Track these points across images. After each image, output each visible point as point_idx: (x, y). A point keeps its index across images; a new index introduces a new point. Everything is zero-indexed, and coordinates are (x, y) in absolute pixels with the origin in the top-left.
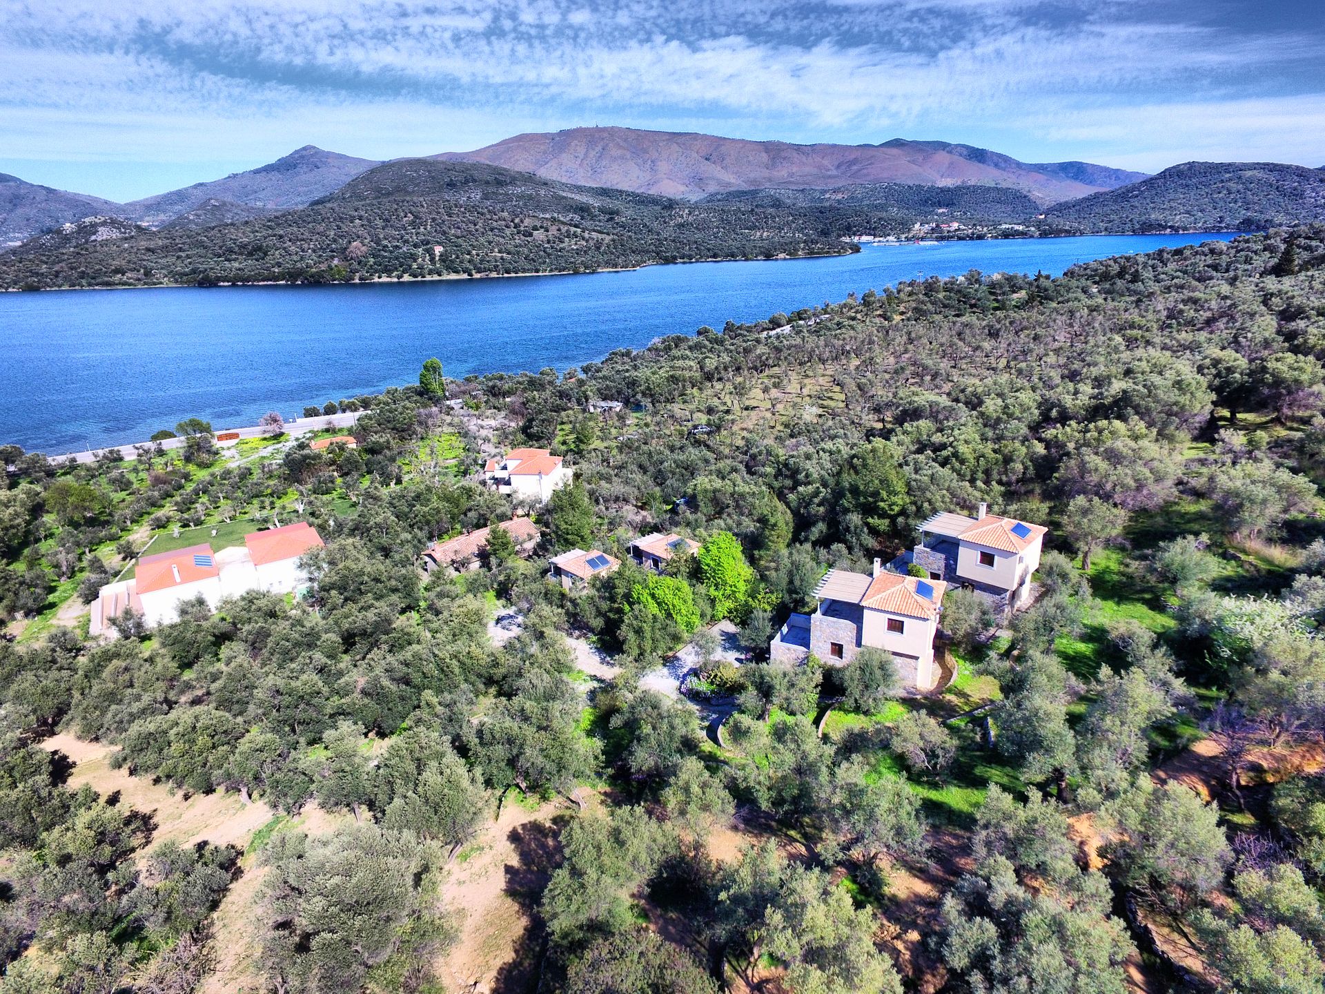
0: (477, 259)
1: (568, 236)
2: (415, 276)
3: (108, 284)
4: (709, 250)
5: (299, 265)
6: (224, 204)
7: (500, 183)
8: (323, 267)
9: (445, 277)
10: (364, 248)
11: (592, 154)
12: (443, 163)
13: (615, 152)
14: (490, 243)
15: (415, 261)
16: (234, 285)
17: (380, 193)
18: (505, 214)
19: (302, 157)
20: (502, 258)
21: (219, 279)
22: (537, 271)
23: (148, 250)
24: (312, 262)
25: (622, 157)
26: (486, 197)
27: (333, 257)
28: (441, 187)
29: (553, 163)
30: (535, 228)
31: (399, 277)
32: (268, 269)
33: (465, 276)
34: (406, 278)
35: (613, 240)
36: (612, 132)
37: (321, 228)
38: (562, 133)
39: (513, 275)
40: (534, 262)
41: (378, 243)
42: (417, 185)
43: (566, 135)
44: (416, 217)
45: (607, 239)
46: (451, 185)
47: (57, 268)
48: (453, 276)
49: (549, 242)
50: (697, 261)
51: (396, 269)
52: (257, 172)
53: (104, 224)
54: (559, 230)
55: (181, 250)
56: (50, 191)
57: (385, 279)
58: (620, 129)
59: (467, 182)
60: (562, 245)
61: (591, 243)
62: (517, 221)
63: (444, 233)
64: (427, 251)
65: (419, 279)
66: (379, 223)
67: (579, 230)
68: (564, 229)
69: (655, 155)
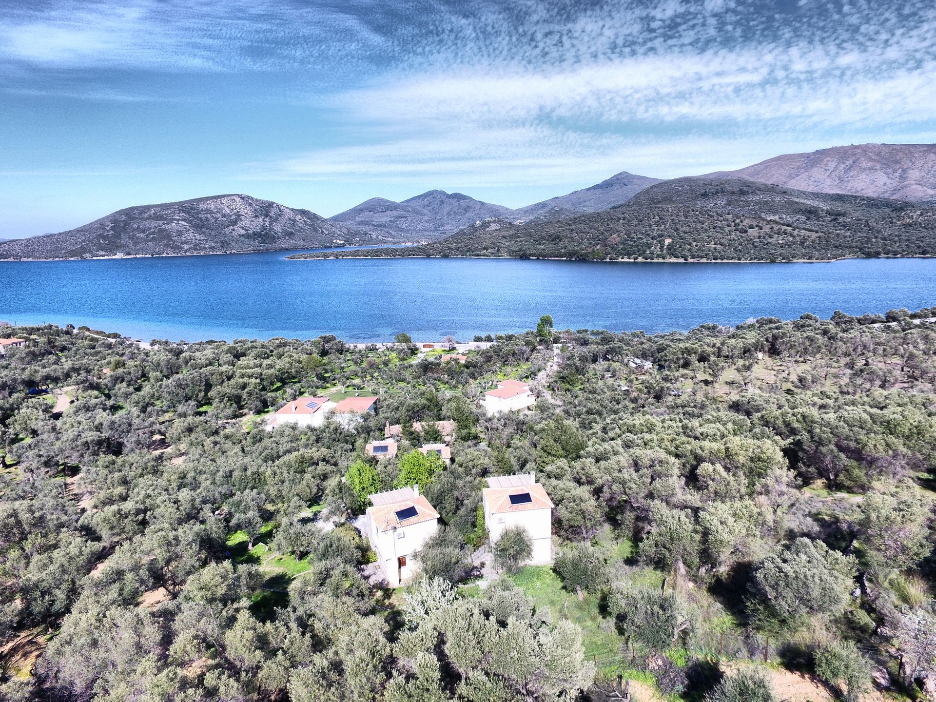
0: (695, 249)
1: (778, 233)
2: (646, 259)
3: (478, 255)
4: (919, 247)
5: (576, 248)
6: (562, 209)
7: (742, 193)
8: (589, 250)
9: (668, 260)
10: (618, 239)
11: (842, 167)
12: (704, 180)
13: (865, 164)
14: (709, 237)
15: (649, 248)
16: (538, 259)
17: (653, 201)
18: (731, 216)
19: (618, 179)
20: (715, 249)
21: (531, 255)
22: (739, 259)
23: (504, 237)
24: (584, 248)
25: (872, 169)
26: (729, 203)
27: (597, 244)
28: (697, 196)
29: (804, 176)
30: (751, 227)
31: (635, 259)
32: (558, 250)
33: (682, 260)
34: (640, 259)
35: (820, 237)
36: (865, 149)
37: (596, 225)
38: (817, 152)
39: (719, 261)
40: (740, 253)
41: (628, 236)
42: (679, 196)
43: (821, 155)
44: (661, 219)
45: (814, 235)
46: (705, 195)
47: (459, 246)
48: (674, 260)
49: (759, 237)
50: (903, 257)
51: (634, 253)
52: (588, 190)
53: (494, 221)
54: (772, 228)
55: (519, 237)
56: (482, 203)
57: (626, 260)
58: (874, 145)
59: (717, 192)
60: (770, 240)
61: (798, 239)
62: (738, 221)
63: (677, 229)
64: (660, 242)
65: (649, 260)
66: (635, 222)
67: (790, 228)
68: (776, 227)
69: (907, 164)
